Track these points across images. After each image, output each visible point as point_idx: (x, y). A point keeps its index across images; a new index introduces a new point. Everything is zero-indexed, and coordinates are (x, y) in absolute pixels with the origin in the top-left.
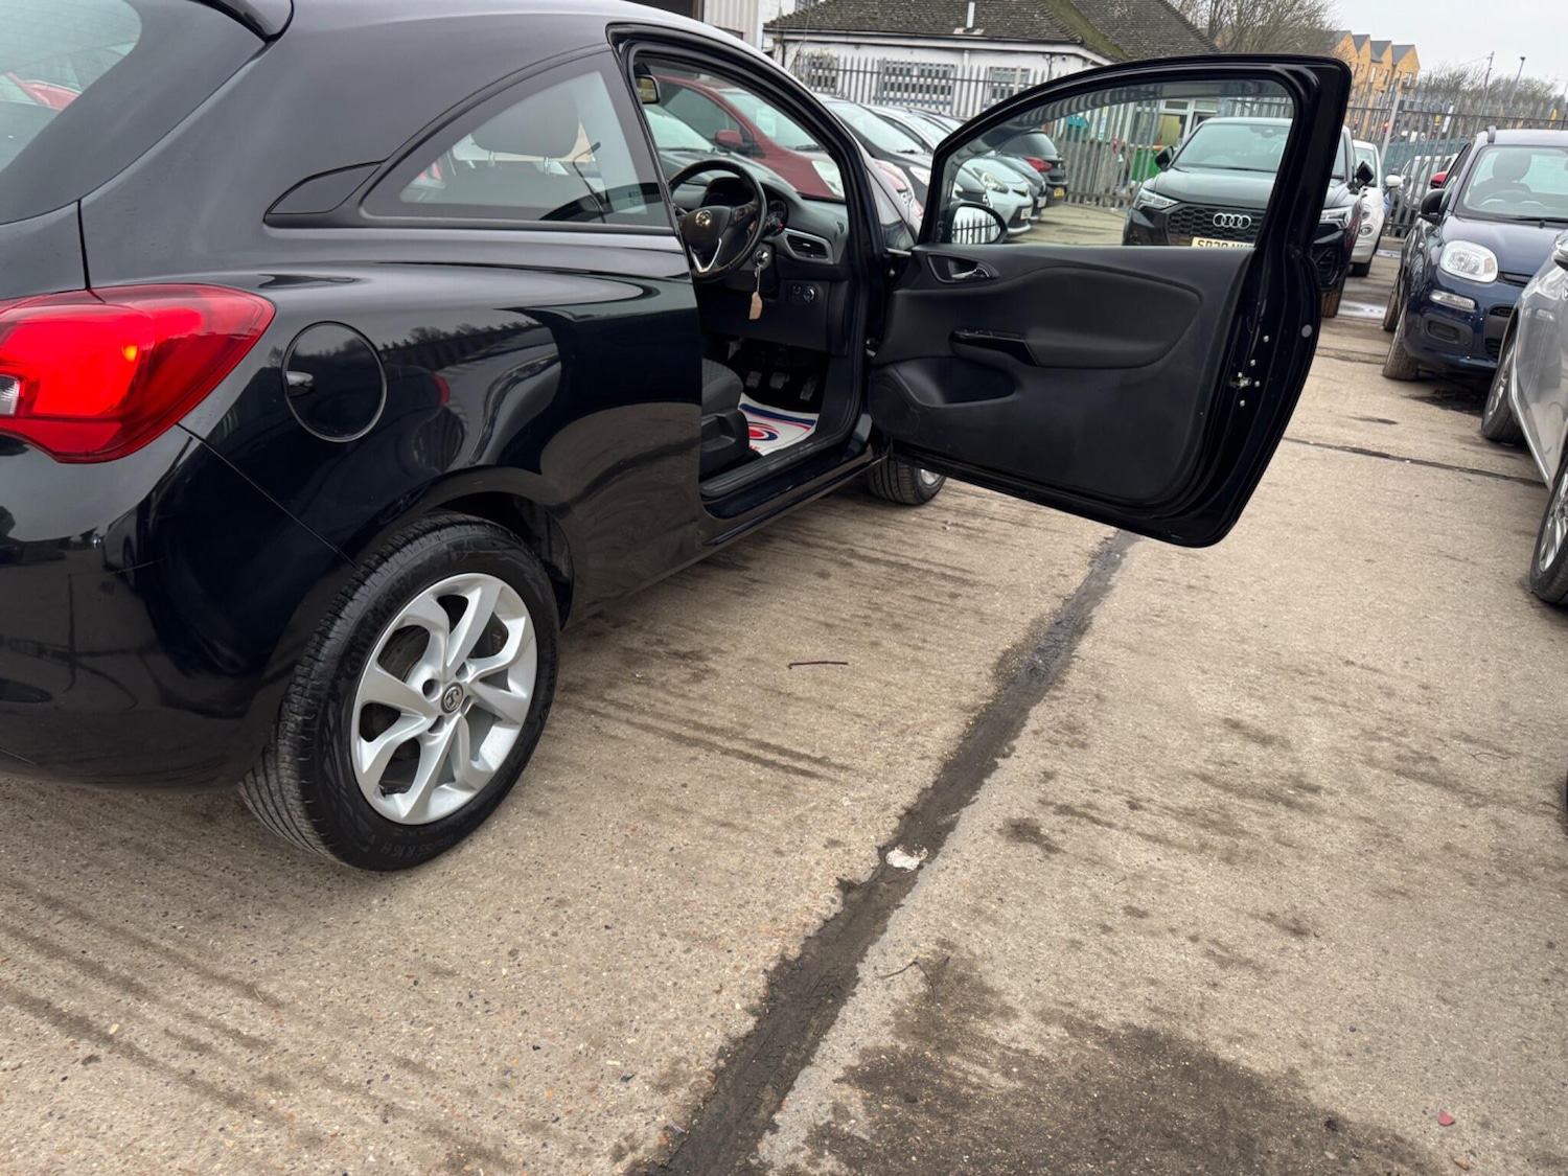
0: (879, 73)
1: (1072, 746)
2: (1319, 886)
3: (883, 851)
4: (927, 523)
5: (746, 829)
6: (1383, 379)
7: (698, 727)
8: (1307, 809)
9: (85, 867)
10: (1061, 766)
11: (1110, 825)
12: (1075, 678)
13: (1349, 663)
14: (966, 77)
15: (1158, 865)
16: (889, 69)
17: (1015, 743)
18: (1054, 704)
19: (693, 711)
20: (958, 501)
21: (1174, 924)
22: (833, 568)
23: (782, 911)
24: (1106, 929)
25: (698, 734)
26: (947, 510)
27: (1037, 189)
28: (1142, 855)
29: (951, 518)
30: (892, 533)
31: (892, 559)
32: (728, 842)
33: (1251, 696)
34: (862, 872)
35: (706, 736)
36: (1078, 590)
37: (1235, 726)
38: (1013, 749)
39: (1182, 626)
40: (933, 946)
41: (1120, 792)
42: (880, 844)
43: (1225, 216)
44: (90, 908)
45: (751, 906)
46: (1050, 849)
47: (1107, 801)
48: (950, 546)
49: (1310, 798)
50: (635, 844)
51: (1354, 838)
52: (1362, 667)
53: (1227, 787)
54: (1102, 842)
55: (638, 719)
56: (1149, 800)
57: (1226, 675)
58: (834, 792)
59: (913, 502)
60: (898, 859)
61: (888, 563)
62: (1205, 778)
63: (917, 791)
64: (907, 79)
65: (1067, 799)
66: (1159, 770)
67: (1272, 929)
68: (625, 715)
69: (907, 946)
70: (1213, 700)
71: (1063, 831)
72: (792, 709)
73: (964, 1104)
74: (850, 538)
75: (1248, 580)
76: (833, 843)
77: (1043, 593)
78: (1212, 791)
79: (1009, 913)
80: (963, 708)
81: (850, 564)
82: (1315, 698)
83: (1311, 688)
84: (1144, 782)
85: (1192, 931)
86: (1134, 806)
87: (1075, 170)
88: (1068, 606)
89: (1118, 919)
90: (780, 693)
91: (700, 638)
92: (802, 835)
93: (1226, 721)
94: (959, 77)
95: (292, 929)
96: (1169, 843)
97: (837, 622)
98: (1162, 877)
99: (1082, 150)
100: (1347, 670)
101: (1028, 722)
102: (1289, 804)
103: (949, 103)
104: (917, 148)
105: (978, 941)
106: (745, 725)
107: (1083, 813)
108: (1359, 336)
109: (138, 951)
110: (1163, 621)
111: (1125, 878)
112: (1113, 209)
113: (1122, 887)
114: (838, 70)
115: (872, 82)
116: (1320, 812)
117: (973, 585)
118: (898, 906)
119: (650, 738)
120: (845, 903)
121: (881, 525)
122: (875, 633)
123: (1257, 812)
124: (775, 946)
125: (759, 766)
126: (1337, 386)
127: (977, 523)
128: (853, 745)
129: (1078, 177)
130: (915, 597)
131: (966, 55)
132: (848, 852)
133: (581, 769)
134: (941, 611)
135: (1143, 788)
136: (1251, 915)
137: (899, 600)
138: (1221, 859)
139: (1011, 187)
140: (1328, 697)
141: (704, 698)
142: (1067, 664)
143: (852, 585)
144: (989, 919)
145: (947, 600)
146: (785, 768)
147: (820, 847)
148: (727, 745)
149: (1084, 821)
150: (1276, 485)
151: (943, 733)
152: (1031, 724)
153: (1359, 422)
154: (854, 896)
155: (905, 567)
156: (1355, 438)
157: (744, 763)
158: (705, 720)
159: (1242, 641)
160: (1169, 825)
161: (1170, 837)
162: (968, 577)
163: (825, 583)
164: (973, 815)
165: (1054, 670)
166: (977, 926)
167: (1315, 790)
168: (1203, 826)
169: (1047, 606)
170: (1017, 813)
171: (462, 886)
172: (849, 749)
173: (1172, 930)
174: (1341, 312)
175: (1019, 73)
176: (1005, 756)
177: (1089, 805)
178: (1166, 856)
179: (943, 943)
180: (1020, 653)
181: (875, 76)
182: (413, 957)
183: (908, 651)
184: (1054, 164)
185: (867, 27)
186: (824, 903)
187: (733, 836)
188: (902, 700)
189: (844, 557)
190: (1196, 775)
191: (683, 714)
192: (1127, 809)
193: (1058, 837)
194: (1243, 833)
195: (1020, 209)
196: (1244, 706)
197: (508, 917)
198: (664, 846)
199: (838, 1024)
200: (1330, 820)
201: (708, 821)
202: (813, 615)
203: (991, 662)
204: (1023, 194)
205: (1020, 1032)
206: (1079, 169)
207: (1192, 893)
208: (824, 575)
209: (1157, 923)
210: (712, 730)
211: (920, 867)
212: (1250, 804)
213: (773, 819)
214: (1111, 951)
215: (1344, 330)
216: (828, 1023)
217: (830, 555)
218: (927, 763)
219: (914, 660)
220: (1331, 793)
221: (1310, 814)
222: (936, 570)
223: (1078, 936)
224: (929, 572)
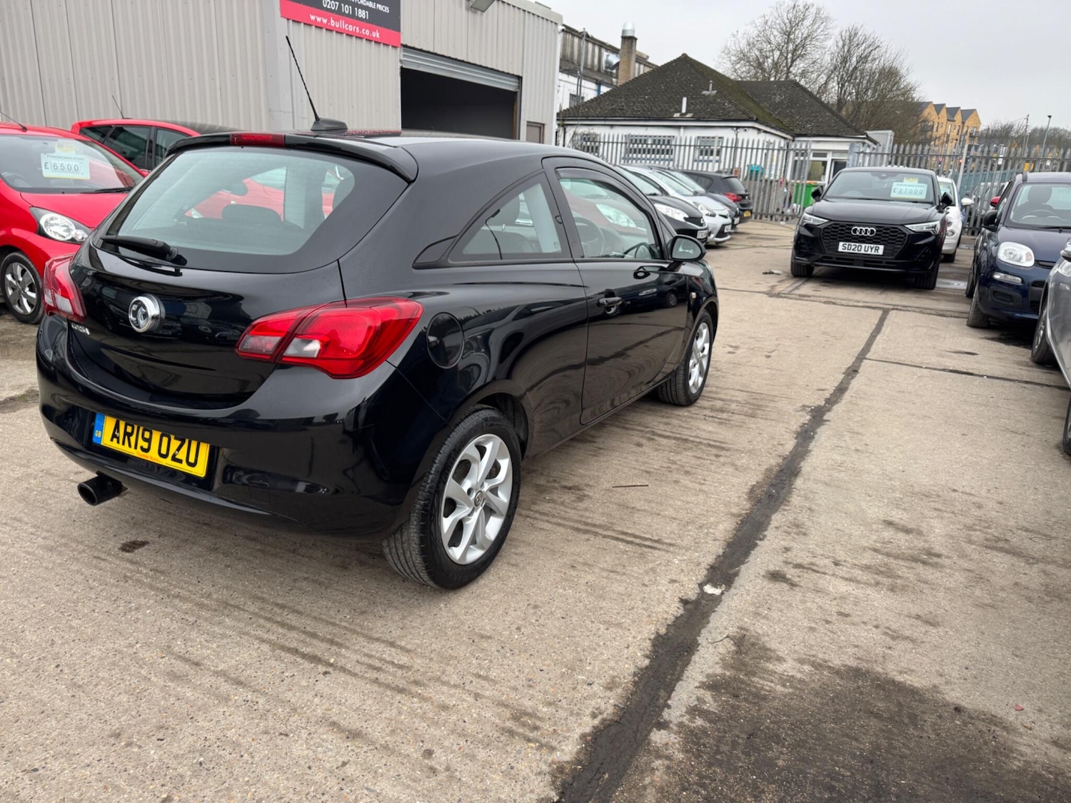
0: (626, 143)
1: (798, 534)
2: (943, 603)
3: (701, 585)
4: (695, 416)
5: (624, 574)
6: (967, 327)
7: (587, 524)
8: (935, 565)
9: (291, 590)
10: (792, 544)
11: (825, 573)
12: (795, 499)
13: (955, 490)
14: (683, 143)
15: (854, 592)
16: (634, 140)
17: (766, 533)
18: (785, 513)
19: (581, 516)
20: (710, 403)
21: (865, 620)
22: (643, 441)
23: (652, 612)
24: (827, 622)
25: (587, 528)
26: (705, 408)
27: (734, 213)
28: (844, 588)
29: (707, 412)
30: (675, 422)
31: (678, 436)
32: (617, 580)
33: (898, 508)
34: (692, 594)
35: (592, 529)
36: (791, 452)
37: (890, 524)
38: (765, 536)
39: (854, 471)
40: (735, 630)
41: (828, 557)
42: (699, 582)
43: (859, 228)
44: (300, 608)
45: (635, 610)
46: (793, 585)
47: (822, 562)
48: (710, 428)
49: (936, 560)
50: (567, 580)
51: (962, 579)
52: (963, 492)
53: (888, 555)
54: (821, 581)
55: (555, 520)
56: (845, 561)
57: (882, 498)
58: (669, 556)
59: (685, 404)
60: (709, 589)
61: (675, 438)
62: (875, 550)
63: (714, 557)
64: (645, 146)
65: (799, 561)
66: (849, 546)
67: (919, 623)
68: (546, 518)
69: (722, 629)
70: (875, 511)
71: (799, 577)
72: (636, 515)
73: (764, 698)
74: (651, 425)
75: (891, 446)
76: (672, 581)
77: (770, 454)
78: (880, 557)
79: (775, 615)
80: (733, 515)
81: (653, 439)
82: (936, 509)
83: (933, 504)
84: (841, 552)
85: (875, 623)
86: (836, 564)
87: (756, 198)
88: (786, 461)
89: (834, 618)
90: (628, 507)
91: (576, 479)
92: (655, 577)
93: (884, 521)
94: (678, 143)
95: (404, 618)
96: (858, 582)
97: (652, 470)
98: (856, 598)
99: (760, 186)
100: (954, 494)
101: (772, 522)
102: (924, 563)
103: (672, 160)
104: (657, 192)
105: (758, 627)
106: (612, 523)
107: (811, 568)
108: (950, 301)
109: (331, 628)
110: (843, 469)
111: (835, 599)
112: (782, 223)
113: (834, 603)
114: (600, 142)
115: (621, 149)
116: (943, 567)
117: (728, 450)
118: (714, 612)
119: (561, 529)
120: (685, 610)
121: (667, 417)
122: (675, 476)
123: (906, 567)
124: (653, 628)
125: (624, 544)
126: (937, 333)
127: (725, 416)
128: (674, 533)
129: (758, 203)
130: (695, 457)
131: (682, 130)
132: (683, 585)
133: (529, 544)
134: (712, 464)
135: (841, 555)
136: (907, 616)
137: (687, 458)
138: (888, 590)
139: (717, 213)
140: (944, 508)
141: (586, 509)
142: (790, 492)
143: (657, 450)
144: (764, 617)
145: (714, 458)
146: (639, 545)
147: (666, 583)
148: (604, 533)
149: (810, 572)
150: (903, 392)
151: (724, 528)
152: (774, 523)
153: (953, 354)
154: (689, 606)
155: (686, 440)
156: (952, 363)
157: (616, 542)
158: (589, 521)
159: (891, 479)
160: (857, 573)
161: (858, 579)
162: (724, 445)
163: (641, 449)
164: (748, 568)
165: (782, 496)
166: (758, 621)
167: (939, 556)
168: (876, 574)
169: (773, 461)
170: (772, 568)
171: (483, 598)
172: (672, 536)
173: (864, 623)
174: (938, 285)
175: (717, 140)
176: (761, 540)
177: (812, 564)
178: (858, 588)
179: (741, 628)
180: (761, 487)
181: (624, 145)
182: (468, 630)
183: (697, 486)
184: (743, 196)
185: (618, 115)
186: (674, 610)
187: (618, 577)
188: (698, 511)
189: (649, 435)
190: (870, 549)
191: (576, 518)
192: (833, 565)
193: (796, 579)
194: (899, 577)
195: (724, 226)
196: (894, 513)
197: (511, 613)
198: (583, 581)
199: (692, 663)
200: (948, 571)
201: (603, 569)
202: (638, 467)
203: (746, 491)
204: (725, 217)
205: (788, 667)
206: (759, 198)
207: (873, 605)
208: (639, 445)
209: (856, 620)
210: (594, 525)
211: (722, 593)
212: (901, 563)
213: (637, 569)
214: (832, 632)
215: (940, 297)
216: (687, 663)
217: (641, 434)
218: (717, 543)
219: (700, 490)
220: (948, 557)
221: (936, 568)
222: (705, 442)
223: (813, 625)
224: (700, 443)
